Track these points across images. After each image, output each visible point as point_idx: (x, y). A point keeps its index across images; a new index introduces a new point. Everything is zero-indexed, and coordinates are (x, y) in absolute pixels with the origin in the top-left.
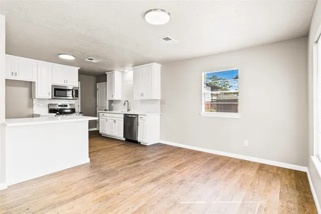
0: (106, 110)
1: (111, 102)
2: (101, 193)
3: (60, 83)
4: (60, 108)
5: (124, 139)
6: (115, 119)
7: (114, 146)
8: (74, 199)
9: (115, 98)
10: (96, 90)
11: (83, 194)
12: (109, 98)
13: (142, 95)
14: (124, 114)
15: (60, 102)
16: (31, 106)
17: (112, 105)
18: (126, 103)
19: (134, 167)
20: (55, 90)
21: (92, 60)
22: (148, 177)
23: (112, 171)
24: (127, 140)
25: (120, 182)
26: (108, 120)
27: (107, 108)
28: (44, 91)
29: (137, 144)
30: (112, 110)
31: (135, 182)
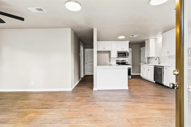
0: (145, 63)
1: (149, 58)
2: (126, 103)
3: (121, 50)
4: (121, 62)
5: (155, 82)
6: (149, 69)
7: (146, 85)
8: (114, 101)
9: (150, 56)
10: (140, 51)
11: (118, 101)
12: (146, 56)
13: (168, 52)
14: (154, 66)
15: (121, 59)
16: (110, 61)
17: (149, 60)
18: (158, 59)
19: (152, 98)
20: (118, 53)
21: (133, 36)
22: (158, 106)
23: (137, 96)
24: (156, 82)
25: (138, 102)
26: (145, 69)
27: (146, 62)
28: (114, 55)
29: (163, 86)
30: (149, 63)
31: (147, 105)
